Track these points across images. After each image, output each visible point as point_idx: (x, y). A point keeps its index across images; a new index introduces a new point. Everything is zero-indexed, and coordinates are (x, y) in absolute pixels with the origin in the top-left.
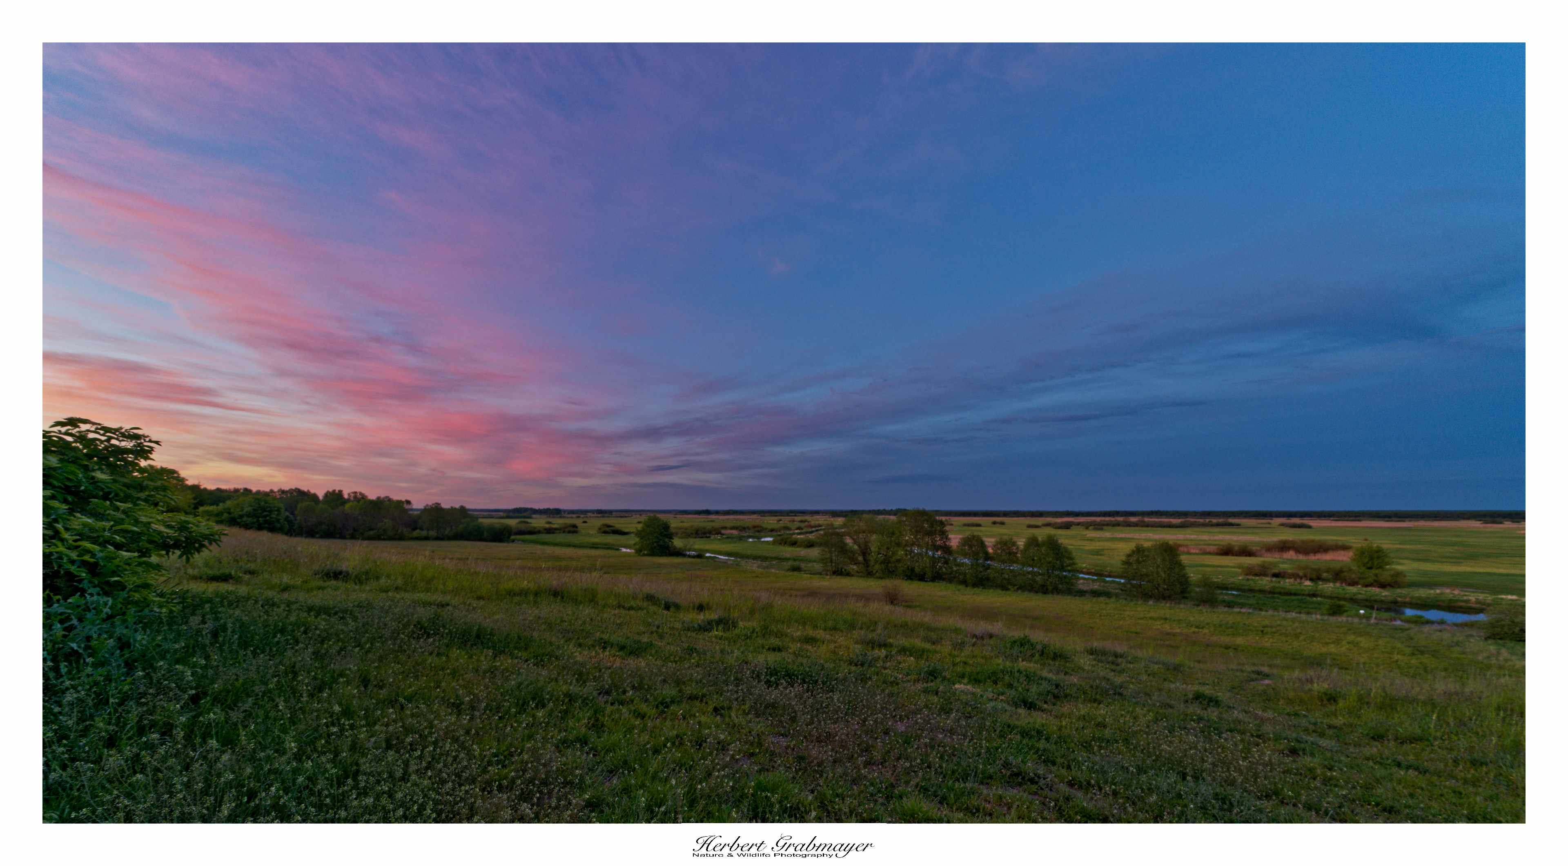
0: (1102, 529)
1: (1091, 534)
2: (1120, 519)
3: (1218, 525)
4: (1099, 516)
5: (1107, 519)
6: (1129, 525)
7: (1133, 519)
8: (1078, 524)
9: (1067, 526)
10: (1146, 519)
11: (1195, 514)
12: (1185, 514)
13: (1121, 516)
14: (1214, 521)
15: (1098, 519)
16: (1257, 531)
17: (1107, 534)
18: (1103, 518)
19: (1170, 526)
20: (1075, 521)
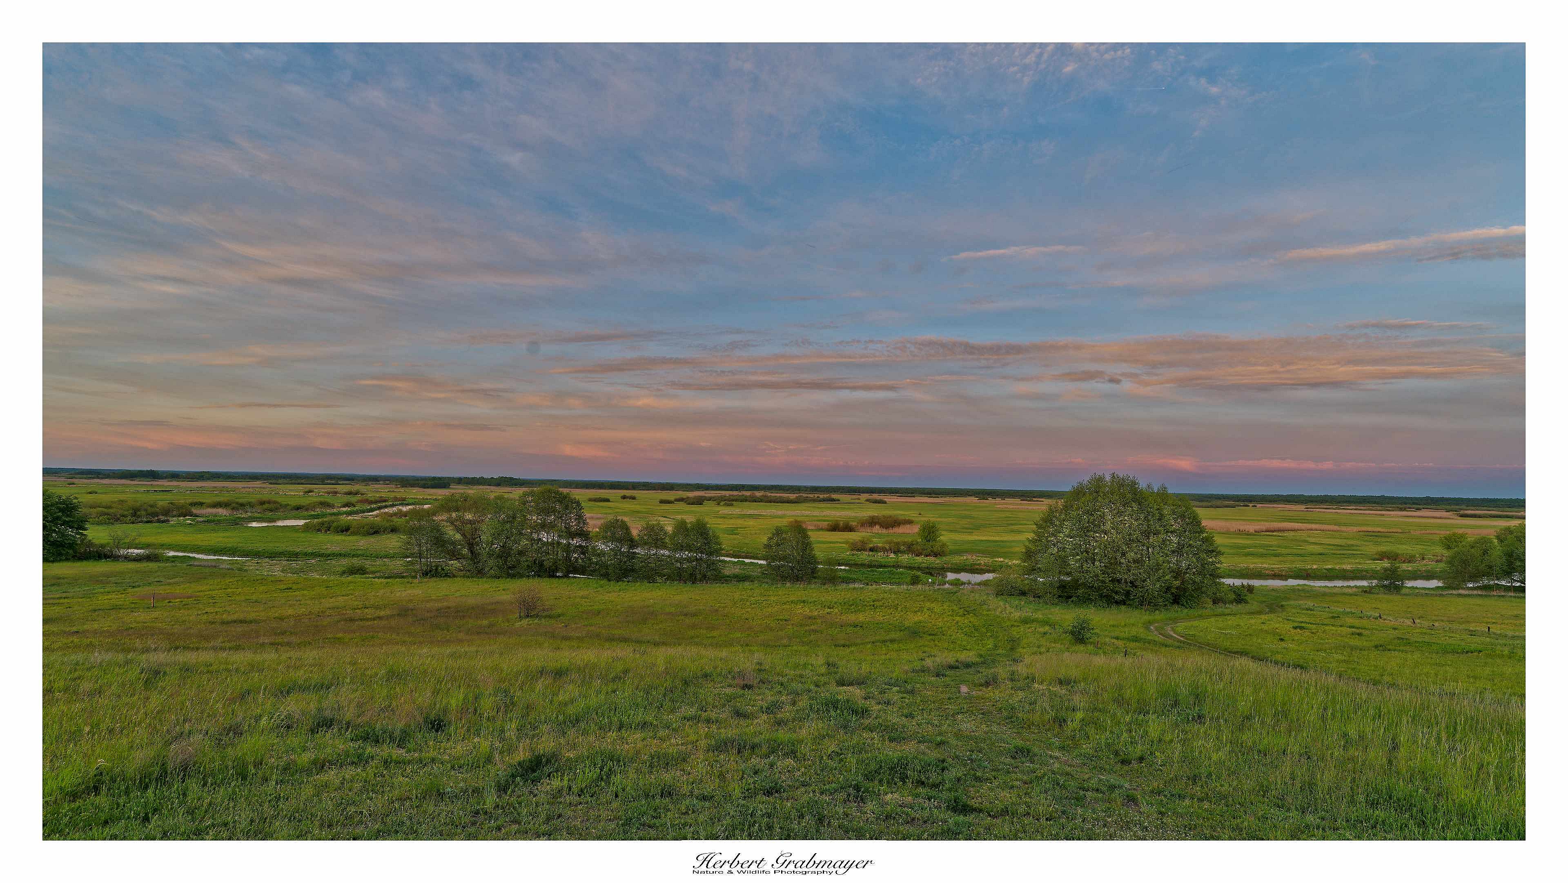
2: (748, 493)
4: (727, 490)
6: (755, 500)
8: (710, 499)
9: (699, 501)
13: (747, 490)
15: (727, 493)
17: (736, 510)
20: (706, 495)
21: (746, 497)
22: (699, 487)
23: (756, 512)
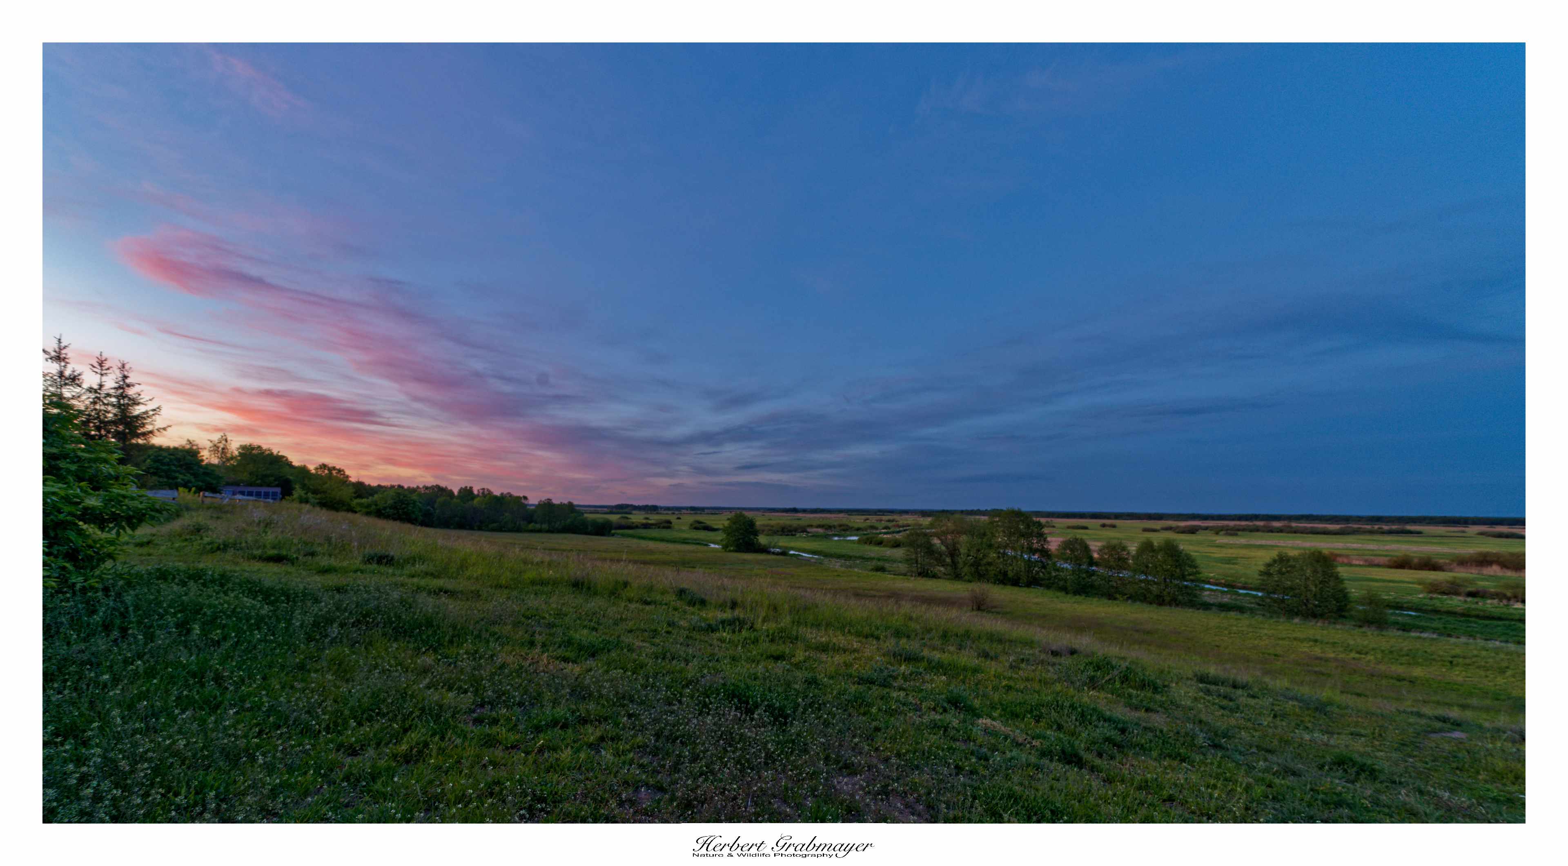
0: (1236, 535)
1: (1222, 539)
2: (1261, 523)
3: (1390, 532)
4: (1233, 520)
5: (1243, 523)
6: (1271, 530)
7: (1276, 524)
8: (1206, 528)
9: (1192, 531)
10: (1294, 524)
11: (1359, 519)
12: (1347, 519)
13: (1262, 520)
14: (1386, 528)
15: (1232, 523)
16: (1445, 540)
17: (1241, 540)
18: (1238, 523)
19: (1326, 533)
20: (1203, 525)
21: (1258, 526)
22: (1194, 517)
23: (1269, 543)
